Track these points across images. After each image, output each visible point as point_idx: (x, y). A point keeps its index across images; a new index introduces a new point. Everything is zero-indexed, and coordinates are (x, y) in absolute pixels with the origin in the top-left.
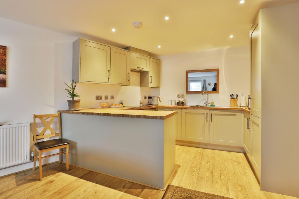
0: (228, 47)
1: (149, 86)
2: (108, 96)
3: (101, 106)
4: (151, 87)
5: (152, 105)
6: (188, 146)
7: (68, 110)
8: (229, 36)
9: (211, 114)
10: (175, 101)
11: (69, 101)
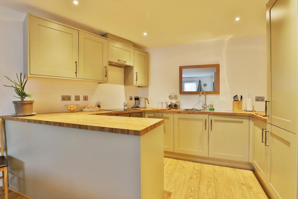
0: (230, 37)
1: (134, 85)
2: (79, 96)
3: (68, 110)
4: (139, 87)
5: (139, 107)
6: (182, 160)
7: (15, 116)
8: (235, 19)
9: (211, 120)
10: (166, 103)
11: (15, 103)
